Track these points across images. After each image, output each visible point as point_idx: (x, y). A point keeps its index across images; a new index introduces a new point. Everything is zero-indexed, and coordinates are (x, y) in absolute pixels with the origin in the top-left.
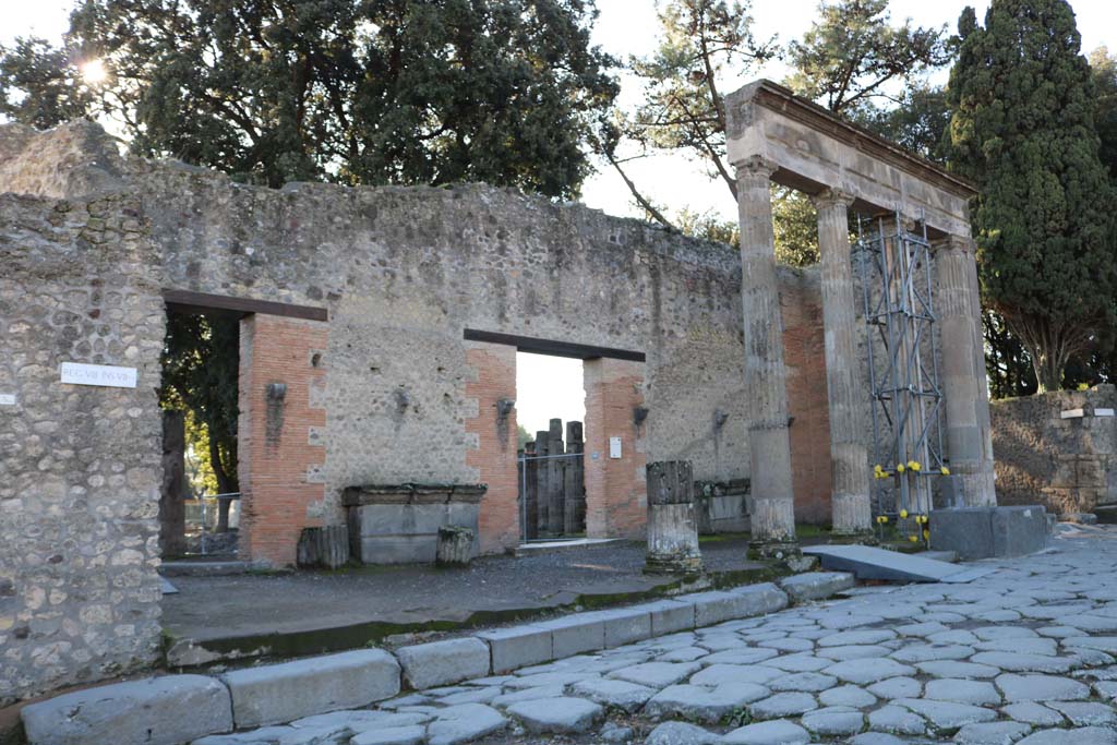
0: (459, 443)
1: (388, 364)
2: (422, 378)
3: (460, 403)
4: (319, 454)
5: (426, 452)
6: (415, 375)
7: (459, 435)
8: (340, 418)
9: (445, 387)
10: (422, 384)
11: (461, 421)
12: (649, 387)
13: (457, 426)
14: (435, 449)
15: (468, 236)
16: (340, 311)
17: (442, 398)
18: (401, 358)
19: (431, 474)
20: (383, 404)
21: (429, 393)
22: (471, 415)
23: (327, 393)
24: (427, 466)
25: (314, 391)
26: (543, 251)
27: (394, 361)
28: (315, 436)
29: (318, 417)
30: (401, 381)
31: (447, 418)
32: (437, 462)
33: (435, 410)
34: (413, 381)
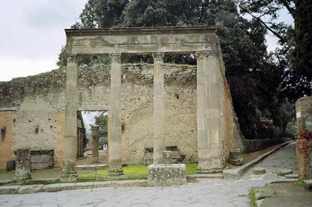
0: (55, 138)
1: (33, 120)
2: (43, 122)
3: (55, 128)
4: (14, 143)
5: (44, 141)
6: (41, 122)
7: (54, 137)
8: (20, 134)
9: (50, 124)
10: (43, 124)
11: (55, 132)
12: (128, 117)
13: (54, 134)
14: (47, 140)
15: (59, 83)
16: (20, 108)
17: (50, 127)
18: (37, 118)
19: (45, 147)
20: (32, 130)
21: (45, 126)
22: (59, 131)
23: (17, 128)
24: (44, 145)
25: (13, 128)
26: (85, 82)
27: (35, 119)
28: (13, 139)
29: (14, 134)
30: (37, 124)
31: (51, 132)
32: (47, 144)
33: (47, 130)
34: (41, 123)
